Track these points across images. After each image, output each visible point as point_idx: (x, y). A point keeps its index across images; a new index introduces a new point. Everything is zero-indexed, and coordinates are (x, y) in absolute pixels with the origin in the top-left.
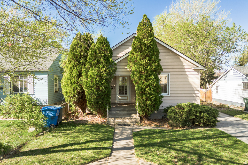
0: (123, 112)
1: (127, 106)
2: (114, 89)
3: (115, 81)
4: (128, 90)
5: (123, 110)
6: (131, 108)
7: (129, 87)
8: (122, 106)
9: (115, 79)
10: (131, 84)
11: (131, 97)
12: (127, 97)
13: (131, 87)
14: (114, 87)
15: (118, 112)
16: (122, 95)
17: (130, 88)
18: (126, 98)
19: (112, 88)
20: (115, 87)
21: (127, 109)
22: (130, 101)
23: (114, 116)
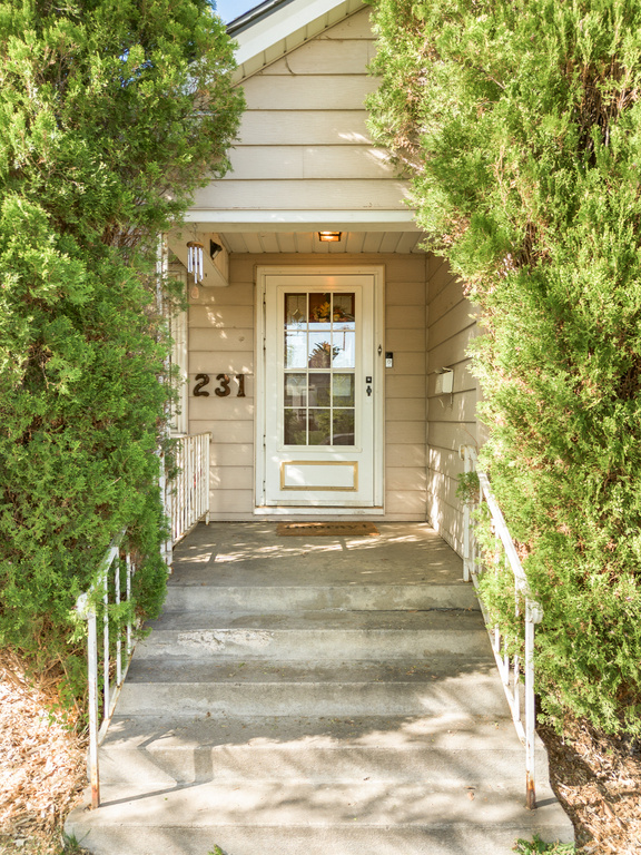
0: (321, 646)
1: (356, 551)
2: (241, 394)
3: (253, 329)
4: (357, 408)
5: (315, 617)
6: (413, 594)
7: (369, 380)
8: (310, 548)
9: (254, 307)
10: (389, 355)
11: (387, 467)
12: (352, 468)
13: (386, 376)
14: (241, 377)
15: (254, 643)
16: (307, 451)
17: (378, 385)
18: (343, 476)
19: (225, 384)
20: (247, 379)
21: (364, 600)
22: (379, 502)
23: (203, 703)
